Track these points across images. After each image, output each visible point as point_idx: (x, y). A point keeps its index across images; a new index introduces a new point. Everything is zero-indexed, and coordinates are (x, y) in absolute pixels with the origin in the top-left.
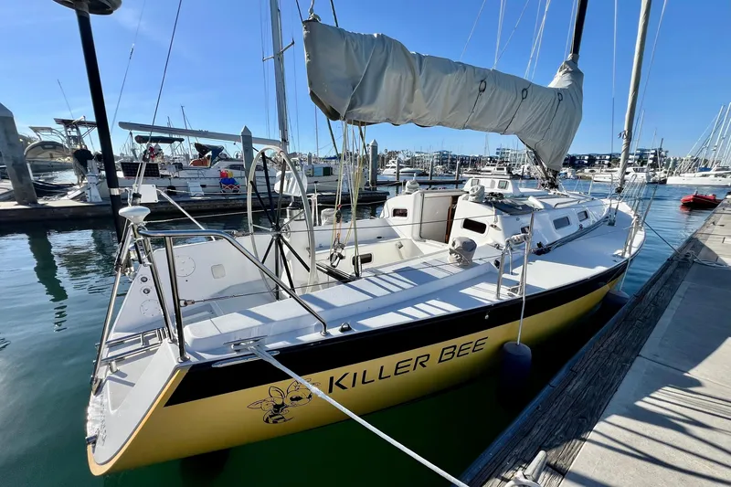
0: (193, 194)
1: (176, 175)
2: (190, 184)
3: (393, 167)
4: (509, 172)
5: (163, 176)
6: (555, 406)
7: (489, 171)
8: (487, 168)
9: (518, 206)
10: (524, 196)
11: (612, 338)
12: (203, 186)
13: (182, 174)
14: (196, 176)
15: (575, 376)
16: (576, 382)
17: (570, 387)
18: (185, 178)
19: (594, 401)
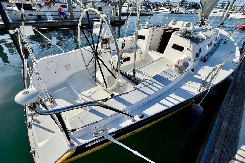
0: (48, 19)
1: (40, 10)
2: (47, 14)
3: (125, 7)
4: (171, 10)
5: (35, 10)
6: (219, 136)
7: (163, 10)
8: (162, 8)
9: (200, 39)
10: (196, 31)
11: (231, 99)
12: (52, 15)
13: (42, 9)
14: (48, 10)
15: (223, 120)
16: (224, 123)
17: (223, 126)
18: (44, 11)
19: (233, 134)
